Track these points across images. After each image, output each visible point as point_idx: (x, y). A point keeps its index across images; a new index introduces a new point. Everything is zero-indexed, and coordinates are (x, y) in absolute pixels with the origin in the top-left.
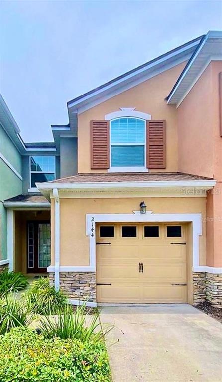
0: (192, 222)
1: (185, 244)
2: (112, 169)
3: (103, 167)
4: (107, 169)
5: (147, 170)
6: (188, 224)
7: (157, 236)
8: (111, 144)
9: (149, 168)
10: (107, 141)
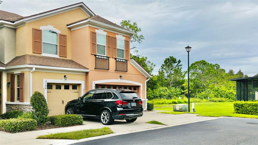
0: (81, 84)
1: (78, 92)
2: (43, 55)
3: (39, 53)
4: (41, 54)
5: (59, 57)
6: (79, 85)
7: (69, 89)
8: (43, 42)
9: (60, 56)
10: (41, 39)
